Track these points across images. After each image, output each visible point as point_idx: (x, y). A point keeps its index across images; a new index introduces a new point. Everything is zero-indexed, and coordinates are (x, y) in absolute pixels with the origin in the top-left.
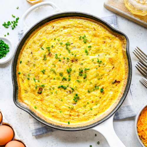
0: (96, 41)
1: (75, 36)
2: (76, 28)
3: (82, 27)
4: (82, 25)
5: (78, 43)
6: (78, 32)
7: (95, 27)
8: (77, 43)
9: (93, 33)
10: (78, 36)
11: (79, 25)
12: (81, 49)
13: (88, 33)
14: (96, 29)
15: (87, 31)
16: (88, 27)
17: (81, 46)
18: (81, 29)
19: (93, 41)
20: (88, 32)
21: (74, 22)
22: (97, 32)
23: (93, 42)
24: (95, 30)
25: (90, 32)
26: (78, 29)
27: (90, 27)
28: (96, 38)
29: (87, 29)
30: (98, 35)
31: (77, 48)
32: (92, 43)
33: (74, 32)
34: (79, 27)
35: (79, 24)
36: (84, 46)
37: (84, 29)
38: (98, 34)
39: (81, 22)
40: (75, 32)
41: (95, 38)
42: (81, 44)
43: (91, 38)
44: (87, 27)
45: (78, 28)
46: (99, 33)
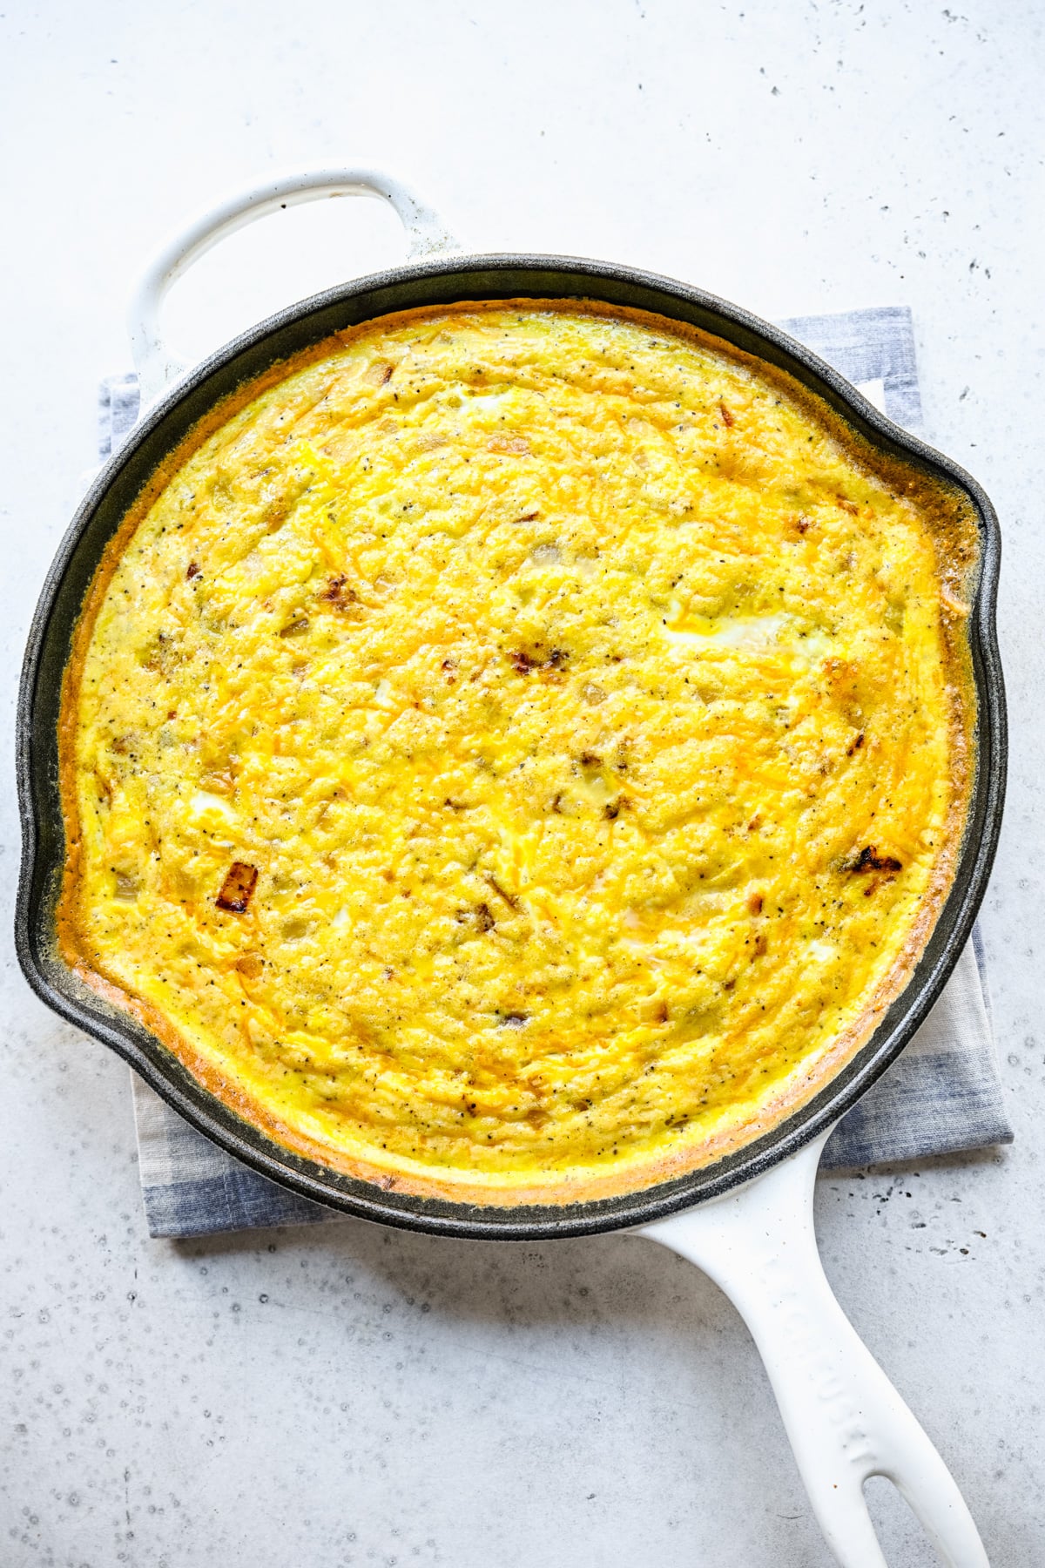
0: (732, 515)
1: (560, 460)
2: (573, 393)
3: (627, 389)
4: (622, 376)
5: (577, 512)
6: (585, 422)
7: (734, 400)
8: (571, 517)
9: (709, 443)
10: (587, 457)
11: (603, 373)
12: (599, 565)
13: (669, 439)
14: (740, 417)
15: (664, 426)
16: (678, 396)
17: (602, 541)
18: (612, 401)
19: (706, 507)
20: (674, 432)
21: (566, 346)
22: (748, 439)
23: (710, 521)
24: (729, 422)
25: (689, 438)
26: (586, 403)
27: (687, 397)
28: (734, 487)
29: (666, 409)
30: (751, 462)
31: (567, 556)
32: (695, 525)
33: (552, 426)
34: (603, 388)
35: (604, 359)
36: (628, 544)
37: (637, 407)
38: (753, 456)
39: (616, 352)
40: (566, 424)
41: (728, 487)
42: (608, 525)
43: (689, 486)
44: (664, 395)
45: (590, 390)
46: (758, 445)
